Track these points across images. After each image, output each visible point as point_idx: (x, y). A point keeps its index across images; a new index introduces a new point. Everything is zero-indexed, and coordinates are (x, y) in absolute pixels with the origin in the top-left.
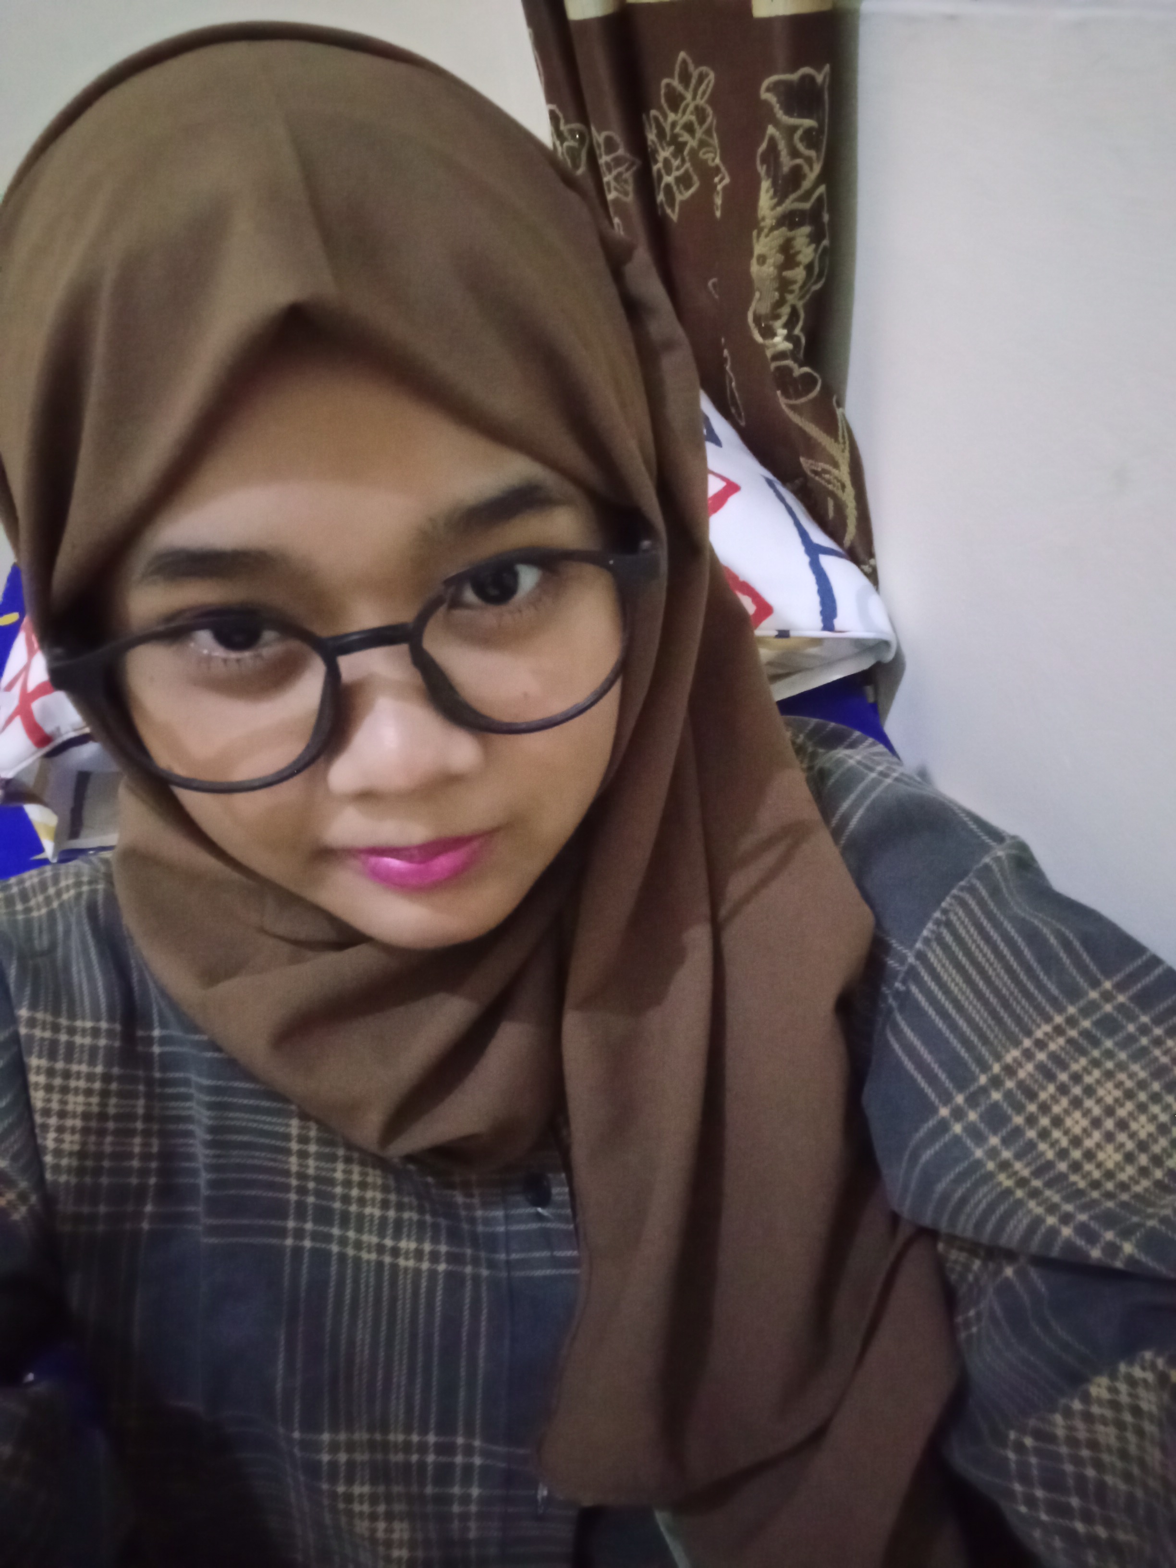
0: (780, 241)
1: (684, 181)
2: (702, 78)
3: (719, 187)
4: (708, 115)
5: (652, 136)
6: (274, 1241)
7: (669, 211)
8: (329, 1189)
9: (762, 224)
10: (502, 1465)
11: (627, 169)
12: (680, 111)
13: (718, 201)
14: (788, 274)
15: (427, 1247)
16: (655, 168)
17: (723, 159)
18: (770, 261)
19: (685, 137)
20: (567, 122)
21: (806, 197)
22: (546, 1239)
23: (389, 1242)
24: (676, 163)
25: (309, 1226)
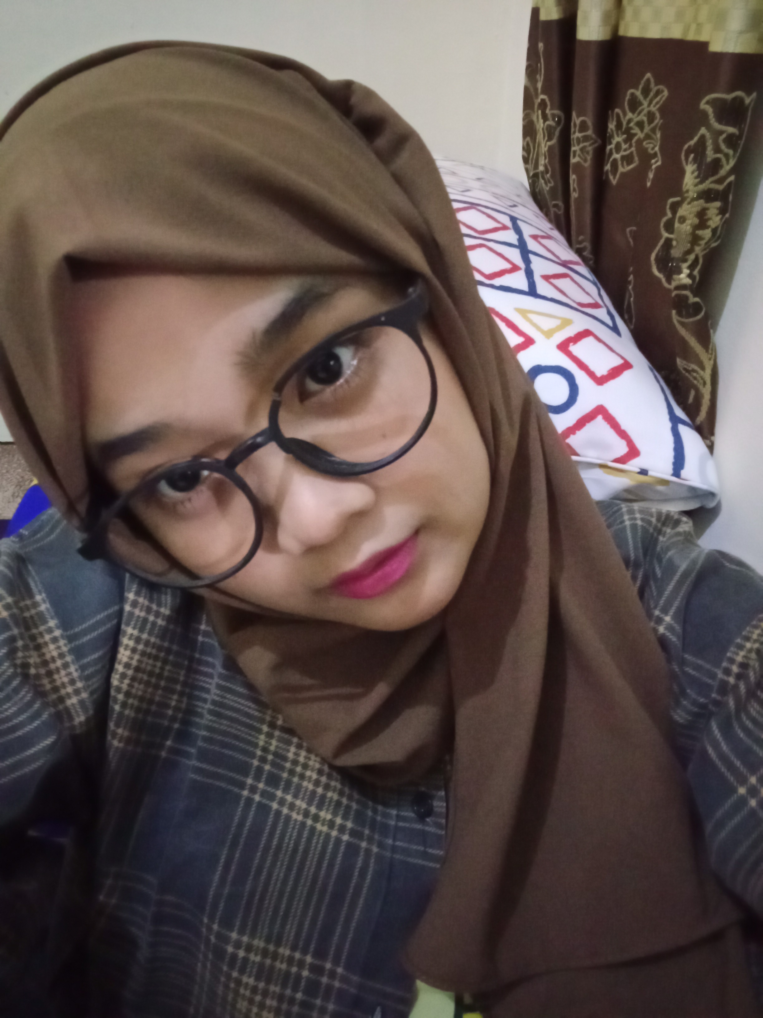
0: (698, 209)
1: (628, 159)
2: (658, 93)
3: (654, 167)
4: (656, 118)
5: (612, 126)
6: (236, 790)
7: (611, 177)
8: (282, 763)
9: (686, 195)
10: (353, 991)
11: (590, 145)
12: (637, 112)
13: (651, 175)
14: (700, 232)
15: (339, 821)
16: (609, 148)
17: (661, 149)
18: (689, 222)
19: (636, 130)
20: (552, 109)
21: (720, 181)
22: (423, 837)
23: (313, 810)
24: (624, 146)
25: (261, 786)
